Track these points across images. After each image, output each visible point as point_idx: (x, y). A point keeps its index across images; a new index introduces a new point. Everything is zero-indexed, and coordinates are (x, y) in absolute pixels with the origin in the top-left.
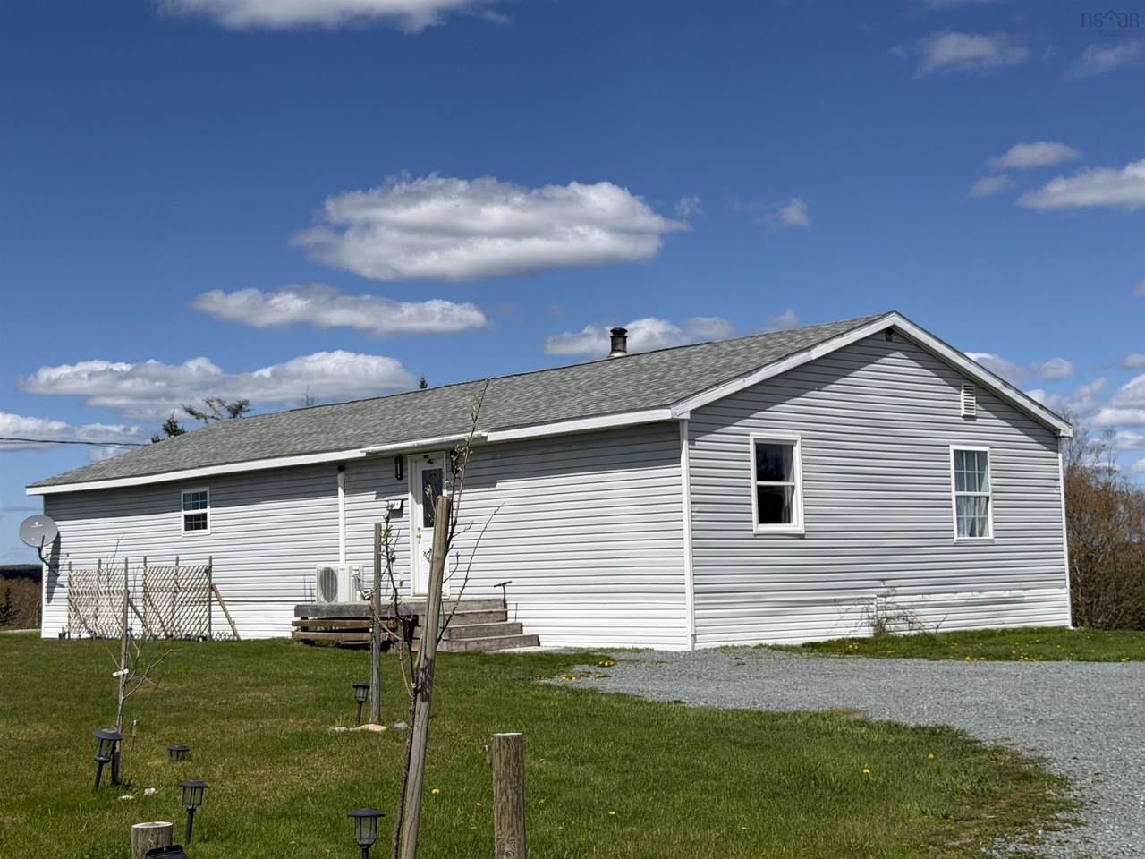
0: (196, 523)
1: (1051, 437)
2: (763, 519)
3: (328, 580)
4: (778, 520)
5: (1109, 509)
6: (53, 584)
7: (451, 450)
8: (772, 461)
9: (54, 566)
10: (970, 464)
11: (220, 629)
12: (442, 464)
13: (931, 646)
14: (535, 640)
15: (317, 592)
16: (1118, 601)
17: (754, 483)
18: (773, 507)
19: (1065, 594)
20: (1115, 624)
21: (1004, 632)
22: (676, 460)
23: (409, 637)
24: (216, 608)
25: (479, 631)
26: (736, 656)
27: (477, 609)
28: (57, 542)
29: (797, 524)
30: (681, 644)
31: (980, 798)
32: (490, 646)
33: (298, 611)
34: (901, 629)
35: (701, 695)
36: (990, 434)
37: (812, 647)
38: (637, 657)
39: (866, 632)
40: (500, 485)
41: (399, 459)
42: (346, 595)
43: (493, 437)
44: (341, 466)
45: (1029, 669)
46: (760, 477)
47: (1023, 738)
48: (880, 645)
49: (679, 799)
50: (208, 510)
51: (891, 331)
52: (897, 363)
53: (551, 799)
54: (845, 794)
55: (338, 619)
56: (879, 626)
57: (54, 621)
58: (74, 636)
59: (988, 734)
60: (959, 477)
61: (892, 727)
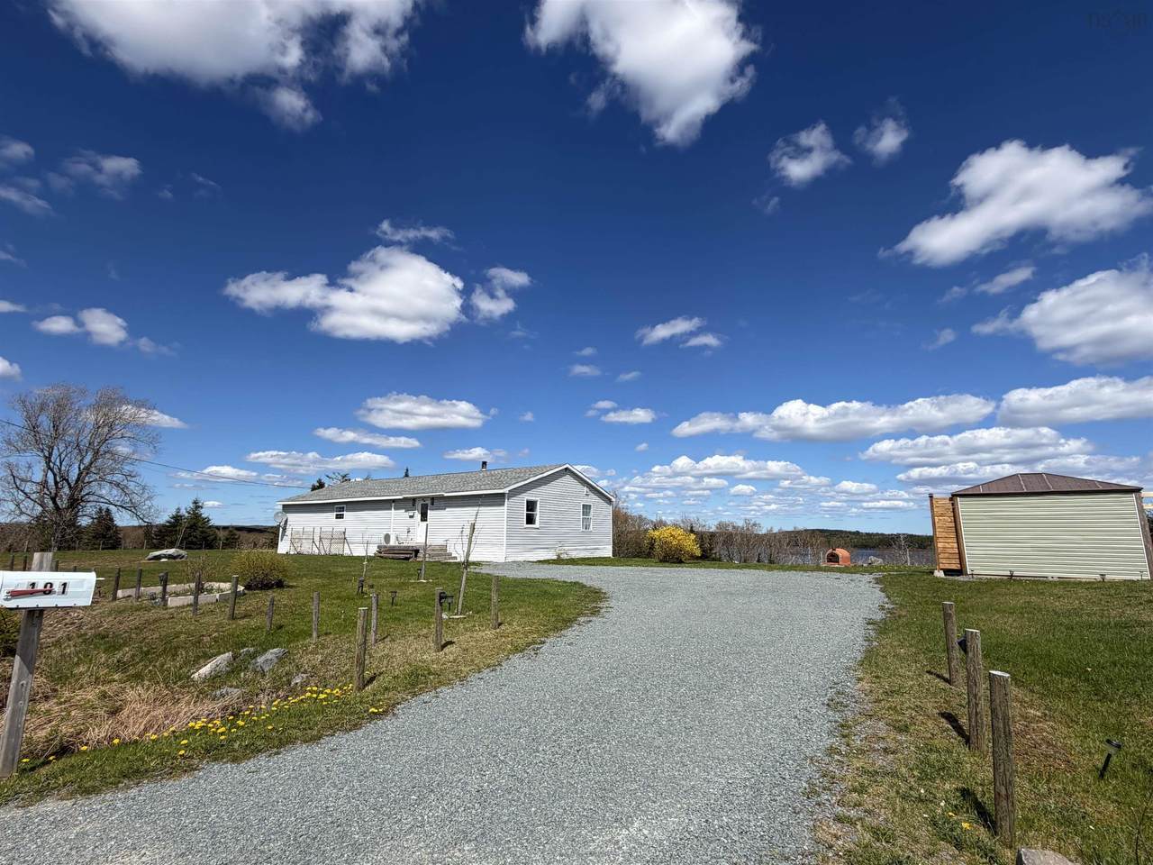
0: (339, 517)
1: (609, 501)
2: (527, 523)
3: (387, 537)
4: (531, 523)
5: (626, 521)
6: (283, 535)
7: (433, 499)
8: (531, 506)
9: (284, 529)
10: (586, 508)
11: (347, 552)
12: (429, 502)
13: (573, 562)
14: (456, 558)
15: (383, 541)
16: (627, 549)
17: (525, 512)
18: (530, 520)
19: (610, 547)
20: (627, 556)
21: (594, 558)
22: (504, 505)
23: (416, 556)
24: (346, 545)
25: (439, 555)
26: (518, 564)
27: (437, 548)
28: (286, 521)
29: (537, 525)
30: (502, 560)
31: (586, 597)
32: (442, 559)
33: (378, 547)
34: (564, 557)
35: (511, 574)
36: (593, 500)
37: (540, 561)
38: (489, 564)
39: (555, 557)
40: (447, 509)
41: (414, 500)
42: (393, 543)
43: (446, 495)
44: (394, 501)
45: (600, 568)
46: (527, 510)
47: (596, 585)
48: (559, 561)
49: (514, 597)
50: (345, 513)
51: (566, 469)
52: (568, 478)
53: (481, 598)
54: (554, 596)
55: (392, 550)
56: (559, 556)
57: (284, 547)
58: (292, 553)
59: (588, 584)
60: (583, 512)
61: (565, 582)
